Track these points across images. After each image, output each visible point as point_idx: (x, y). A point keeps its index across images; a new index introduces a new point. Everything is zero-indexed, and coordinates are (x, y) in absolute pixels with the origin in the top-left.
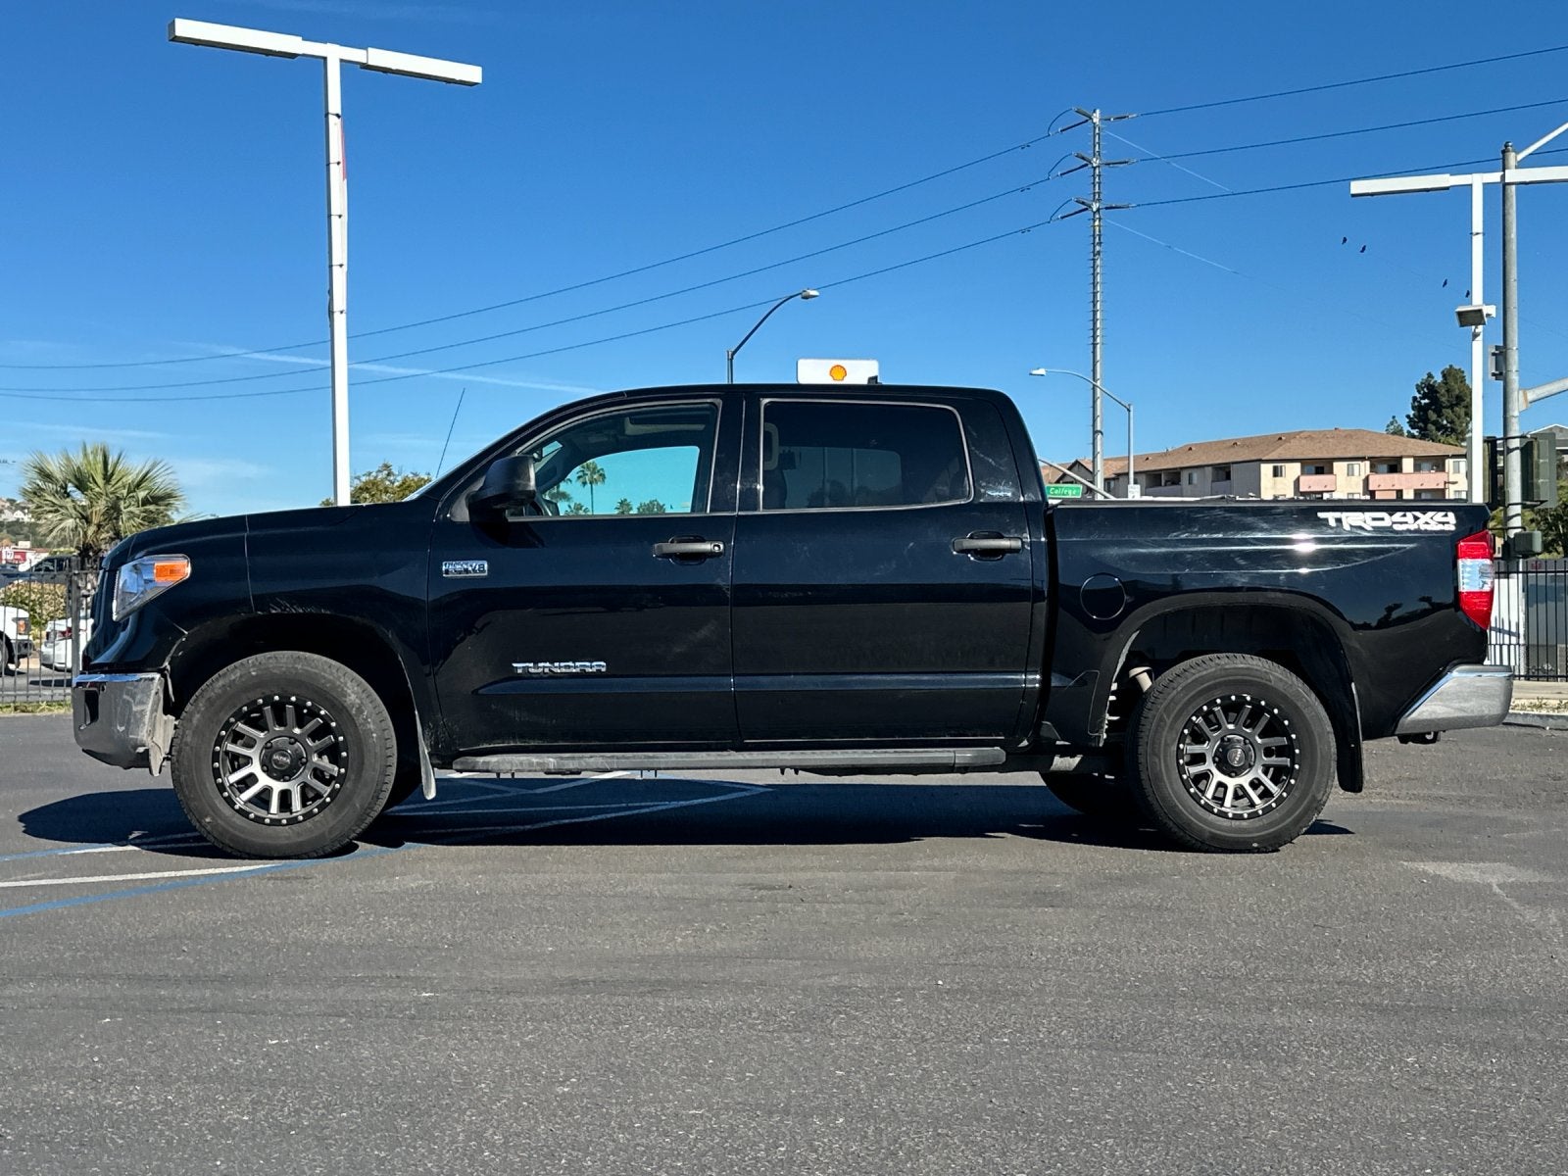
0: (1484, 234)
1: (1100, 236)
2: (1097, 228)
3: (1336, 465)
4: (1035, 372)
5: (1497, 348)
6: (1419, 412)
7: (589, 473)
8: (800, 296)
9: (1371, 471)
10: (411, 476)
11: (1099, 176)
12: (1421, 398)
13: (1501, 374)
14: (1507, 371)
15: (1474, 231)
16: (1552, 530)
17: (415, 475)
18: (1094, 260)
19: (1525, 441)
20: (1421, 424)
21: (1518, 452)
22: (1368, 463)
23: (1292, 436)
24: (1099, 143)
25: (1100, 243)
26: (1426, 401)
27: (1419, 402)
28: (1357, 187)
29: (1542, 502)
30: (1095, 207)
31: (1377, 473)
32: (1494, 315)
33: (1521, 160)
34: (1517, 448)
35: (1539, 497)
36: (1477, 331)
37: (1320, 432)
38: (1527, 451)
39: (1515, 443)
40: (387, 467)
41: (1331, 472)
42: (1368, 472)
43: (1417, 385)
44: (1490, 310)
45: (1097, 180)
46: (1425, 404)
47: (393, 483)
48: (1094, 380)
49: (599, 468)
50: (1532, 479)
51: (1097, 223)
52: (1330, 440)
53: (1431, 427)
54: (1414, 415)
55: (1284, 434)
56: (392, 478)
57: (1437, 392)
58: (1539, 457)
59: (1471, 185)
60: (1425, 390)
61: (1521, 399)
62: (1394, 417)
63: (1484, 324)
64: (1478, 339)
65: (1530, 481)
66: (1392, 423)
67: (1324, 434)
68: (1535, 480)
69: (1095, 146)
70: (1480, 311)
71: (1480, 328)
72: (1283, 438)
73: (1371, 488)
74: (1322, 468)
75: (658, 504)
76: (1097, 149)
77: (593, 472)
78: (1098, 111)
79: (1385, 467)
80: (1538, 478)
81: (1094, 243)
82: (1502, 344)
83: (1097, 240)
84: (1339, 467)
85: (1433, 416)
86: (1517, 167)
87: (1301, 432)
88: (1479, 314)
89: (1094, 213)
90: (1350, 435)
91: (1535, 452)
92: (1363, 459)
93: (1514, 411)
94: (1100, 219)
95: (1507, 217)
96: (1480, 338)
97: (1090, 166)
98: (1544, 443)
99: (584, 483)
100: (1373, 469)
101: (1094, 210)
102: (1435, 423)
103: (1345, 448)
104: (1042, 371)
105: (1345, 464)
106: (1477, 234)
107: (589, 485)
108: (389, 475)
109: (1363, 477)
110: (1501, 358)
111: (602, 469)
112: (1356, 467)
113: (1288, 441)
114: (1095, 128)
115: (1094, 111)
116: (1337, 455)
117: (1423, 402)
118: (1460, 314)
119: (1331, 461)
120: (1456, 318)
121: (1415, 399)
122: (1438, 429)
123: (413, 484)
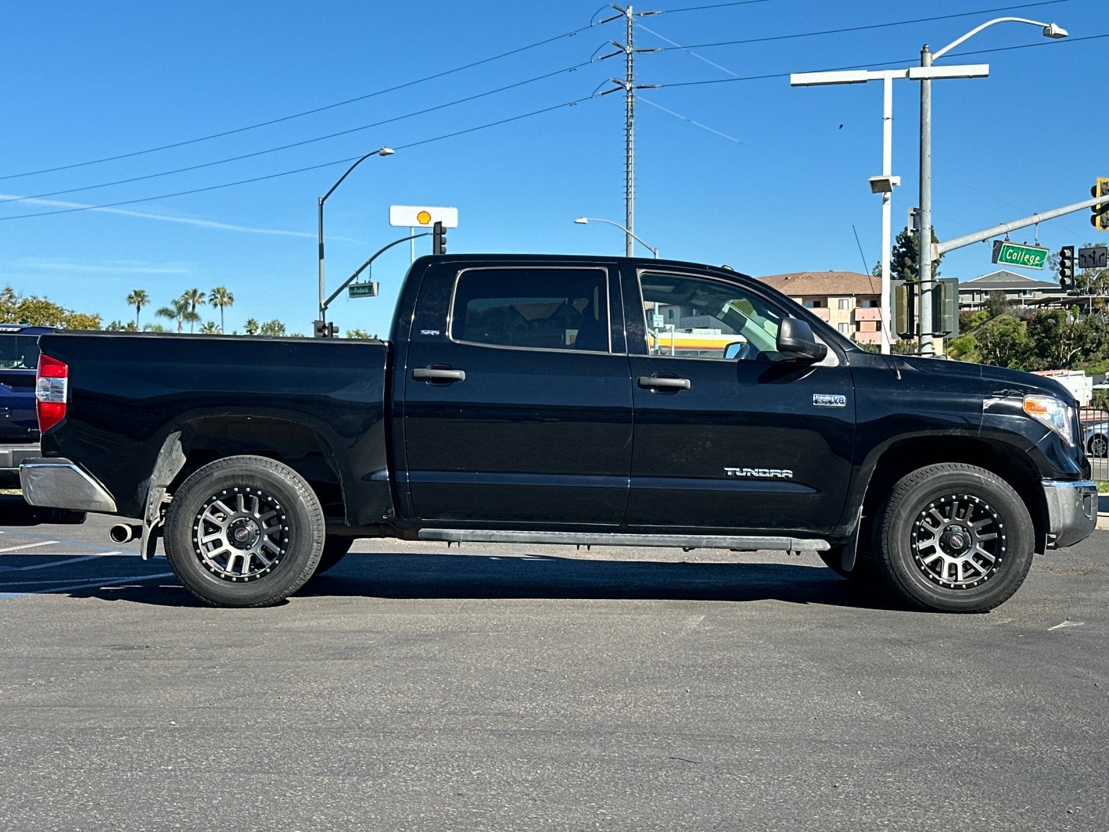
0: (893, 119)
1: (632, 110)
2: (630, 104)
3: (830, 300)
4: (578, 221)
5: (915, 210)
6: (898, 258)
7: (219, 296)
8: (378, 154)
9: (857, 306)
10: (30, 298)
11: (632, 61)
12: (900, 247)
13: (918, 230)
14: (922, 229)
15: (885, 116)
16: (991, 354)
17: (35, 298)
18: (627, 130)
19: (935, 284)
20: (899, 268)
21: (930, 293)
22: (854, 299)
23: (795, 276)
24: (631, 34)
25: (632, 116)
26: (904, 249)
27: (898, 250)
28: (796, 79)
29: (948, 333)
30: (628, 86)
31: (861, 307)
32: (899, 184)
33: (936, 59)
34: (929, 290)
35: (945, 328)
36: (886, 196)
37: (818, 273)
38: (936, 293)
39: (928, 286)
40: (9, 290)
41: (826, 306)
42: (855, 306)
43: (897, 237)
44: (895, 180)
45: (630, 64)
46: (903, 252)
47: (14, 304)
48: (627, 228)
49: (228, 292)
50: (940, 315)
51: (630, 100)
52: (826, 280)
53: (907, 270)
54: (894, 260)
55: (790, 275)
56: (13, 300)
57: (912, 243)
58: (945, 297)
59: (883, 79)
60: (903, 241)
61: (933, 250)
62: (879, 262)
63: (891, 191)
64: (887, 202)
65: (938, 316)
66: (877, 267)
67: (821, 275)
68: (942, 315)
69: (628, 36)
70: (887, 180)
71: (888, 195)
72: (789, 278)
73: (857, 319)
74: (819, 302)
75: (279, 324)
76: (630, 39)
77: (223, 296)
78: (631, 7)
79: (868, 303)
80: (944, 313)
81: (627, 116)
82: (918, 207)
83: (630, 114)
84: (832, 302)
85: (908, 261)
86: (932, 65)
87: (804, 273)
88: (886, 183)
89: (628, 91)
90: (841, 276)
91: (943, 293)
92: (850, 295)
93: (927, 260)
94: (632, 96)
95: (924, 105)
96: (889, 202)
97: (624, 52)
98: (950, 286)
99: (216, 305)
100: (859, 303)
101: (628, 89)
102: (910, 268)
103: (837, 287)
104: (584, 220)
105: (836, 300)
106: (888, 118)
107: (219, 306)
108: (10, 297)
109: (851, 310)
110: (918, 218)
111: (231, 293)
112: (845, 302)
113: (793, 279)
114: (628, 21)
115: (628, 7)
116: (830, 293)
117: (901, 250)
118: (872, 182)
119: (826, 297)
120: (869, 186)
121: (895, 248)
122: (912, 273)
123: (31, 305)
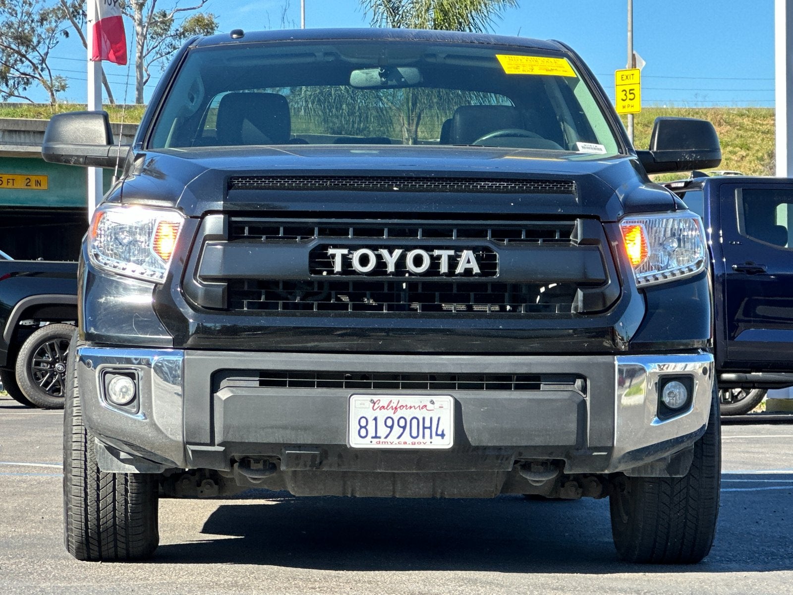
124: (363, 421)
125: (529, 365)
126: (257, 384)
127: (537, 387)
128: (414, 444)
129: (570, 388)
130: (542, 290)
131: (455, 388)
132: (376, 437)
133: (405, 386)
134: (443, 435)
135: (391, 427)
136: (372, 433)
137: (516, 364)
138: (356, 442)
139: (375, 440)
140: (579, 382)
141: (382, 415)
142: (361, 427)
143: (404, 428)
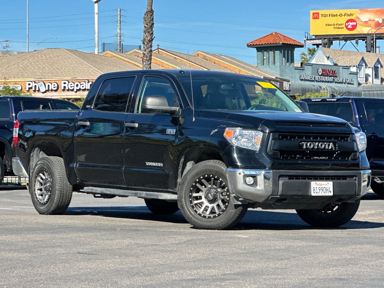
124: (314, 188)
125: (346, 173)
126: (288, 179)
127: (346, 179)
128: (325, 194)
129: (352, 179)
130: (337, 153)
131: (329, 179)
132: (317, 193)
133: (320, 179)
134: (331, 192)
135: (320, 190)
136: (316, 192)
137: (344, 173)
138: (313, 194)
139: (317, 194)
140: (354, 178)
141: (318, 187)
142: (314, 190)
143: (322, 190)
